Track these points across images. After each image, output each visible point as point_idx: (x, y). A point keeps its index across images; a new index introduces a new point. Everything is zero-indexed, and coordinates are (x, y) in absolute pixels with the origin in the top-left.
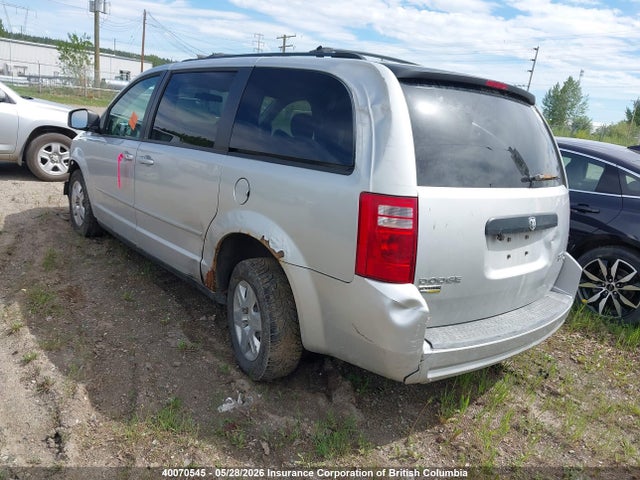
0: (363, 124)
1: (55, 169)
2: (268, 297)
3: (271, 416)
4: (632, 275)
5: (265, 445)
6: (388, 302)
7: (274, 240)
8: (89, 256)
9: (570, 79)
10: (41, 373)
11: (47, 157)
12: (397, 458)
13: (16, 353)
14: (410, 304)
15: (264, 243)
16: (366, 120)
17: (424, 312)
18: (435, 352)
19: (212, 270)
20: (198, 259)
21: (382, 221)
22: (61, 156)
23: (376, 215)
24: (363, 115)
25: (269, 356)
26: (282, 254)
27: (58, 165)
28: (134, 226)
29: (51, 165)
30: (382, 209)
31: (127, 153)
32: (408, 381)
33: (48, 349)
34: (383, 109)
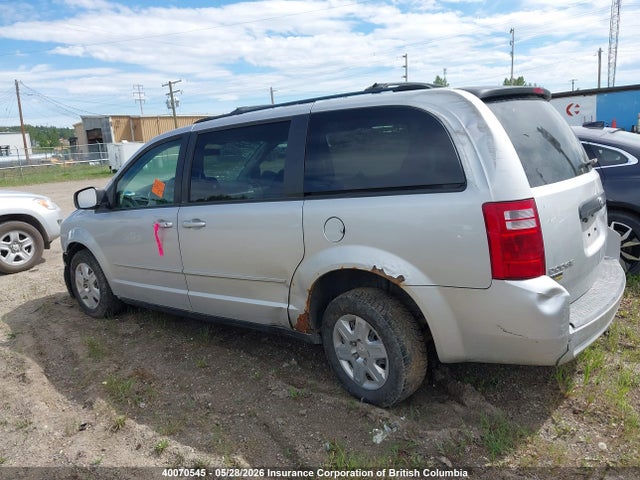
0: (463, 144)
1: (18, 258)
2: (390, 323)
3: (429, 433)
4: (629, 232)
5: (444, 459)
6: (535, 297)
7: (389, 268)
8: (124, 336)
9: (438, 77)
10: (186, 458)
11: (7, 248)
12: (559, 437)
13: (139, 446)
14: (553, 292)
15: (378, 273)
16: (465, 139)
17: (567, 298)
18: (577, 330)
19: (306, 313)
20: (285, 306)
21: (509, 226)
22: (21, 245)
23: (503, 222)
24: (460, 137)
25: (404, 379)
26: (401, 278)
27: (20, 254)
28: (184, 292)
29: (12, 256)
30: (507, 215)
31: (162, 221)
32: (561, 363)
33: (171, 434)
34: (479, 128)
